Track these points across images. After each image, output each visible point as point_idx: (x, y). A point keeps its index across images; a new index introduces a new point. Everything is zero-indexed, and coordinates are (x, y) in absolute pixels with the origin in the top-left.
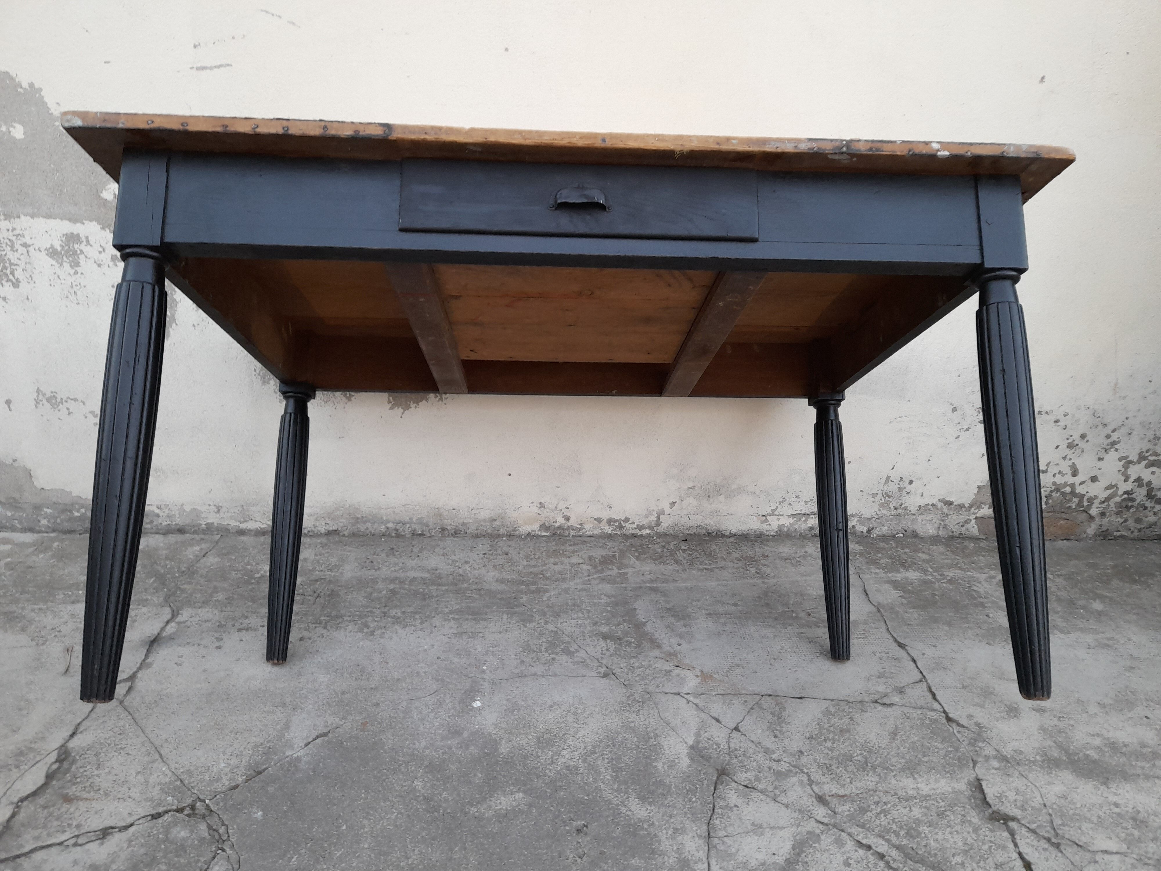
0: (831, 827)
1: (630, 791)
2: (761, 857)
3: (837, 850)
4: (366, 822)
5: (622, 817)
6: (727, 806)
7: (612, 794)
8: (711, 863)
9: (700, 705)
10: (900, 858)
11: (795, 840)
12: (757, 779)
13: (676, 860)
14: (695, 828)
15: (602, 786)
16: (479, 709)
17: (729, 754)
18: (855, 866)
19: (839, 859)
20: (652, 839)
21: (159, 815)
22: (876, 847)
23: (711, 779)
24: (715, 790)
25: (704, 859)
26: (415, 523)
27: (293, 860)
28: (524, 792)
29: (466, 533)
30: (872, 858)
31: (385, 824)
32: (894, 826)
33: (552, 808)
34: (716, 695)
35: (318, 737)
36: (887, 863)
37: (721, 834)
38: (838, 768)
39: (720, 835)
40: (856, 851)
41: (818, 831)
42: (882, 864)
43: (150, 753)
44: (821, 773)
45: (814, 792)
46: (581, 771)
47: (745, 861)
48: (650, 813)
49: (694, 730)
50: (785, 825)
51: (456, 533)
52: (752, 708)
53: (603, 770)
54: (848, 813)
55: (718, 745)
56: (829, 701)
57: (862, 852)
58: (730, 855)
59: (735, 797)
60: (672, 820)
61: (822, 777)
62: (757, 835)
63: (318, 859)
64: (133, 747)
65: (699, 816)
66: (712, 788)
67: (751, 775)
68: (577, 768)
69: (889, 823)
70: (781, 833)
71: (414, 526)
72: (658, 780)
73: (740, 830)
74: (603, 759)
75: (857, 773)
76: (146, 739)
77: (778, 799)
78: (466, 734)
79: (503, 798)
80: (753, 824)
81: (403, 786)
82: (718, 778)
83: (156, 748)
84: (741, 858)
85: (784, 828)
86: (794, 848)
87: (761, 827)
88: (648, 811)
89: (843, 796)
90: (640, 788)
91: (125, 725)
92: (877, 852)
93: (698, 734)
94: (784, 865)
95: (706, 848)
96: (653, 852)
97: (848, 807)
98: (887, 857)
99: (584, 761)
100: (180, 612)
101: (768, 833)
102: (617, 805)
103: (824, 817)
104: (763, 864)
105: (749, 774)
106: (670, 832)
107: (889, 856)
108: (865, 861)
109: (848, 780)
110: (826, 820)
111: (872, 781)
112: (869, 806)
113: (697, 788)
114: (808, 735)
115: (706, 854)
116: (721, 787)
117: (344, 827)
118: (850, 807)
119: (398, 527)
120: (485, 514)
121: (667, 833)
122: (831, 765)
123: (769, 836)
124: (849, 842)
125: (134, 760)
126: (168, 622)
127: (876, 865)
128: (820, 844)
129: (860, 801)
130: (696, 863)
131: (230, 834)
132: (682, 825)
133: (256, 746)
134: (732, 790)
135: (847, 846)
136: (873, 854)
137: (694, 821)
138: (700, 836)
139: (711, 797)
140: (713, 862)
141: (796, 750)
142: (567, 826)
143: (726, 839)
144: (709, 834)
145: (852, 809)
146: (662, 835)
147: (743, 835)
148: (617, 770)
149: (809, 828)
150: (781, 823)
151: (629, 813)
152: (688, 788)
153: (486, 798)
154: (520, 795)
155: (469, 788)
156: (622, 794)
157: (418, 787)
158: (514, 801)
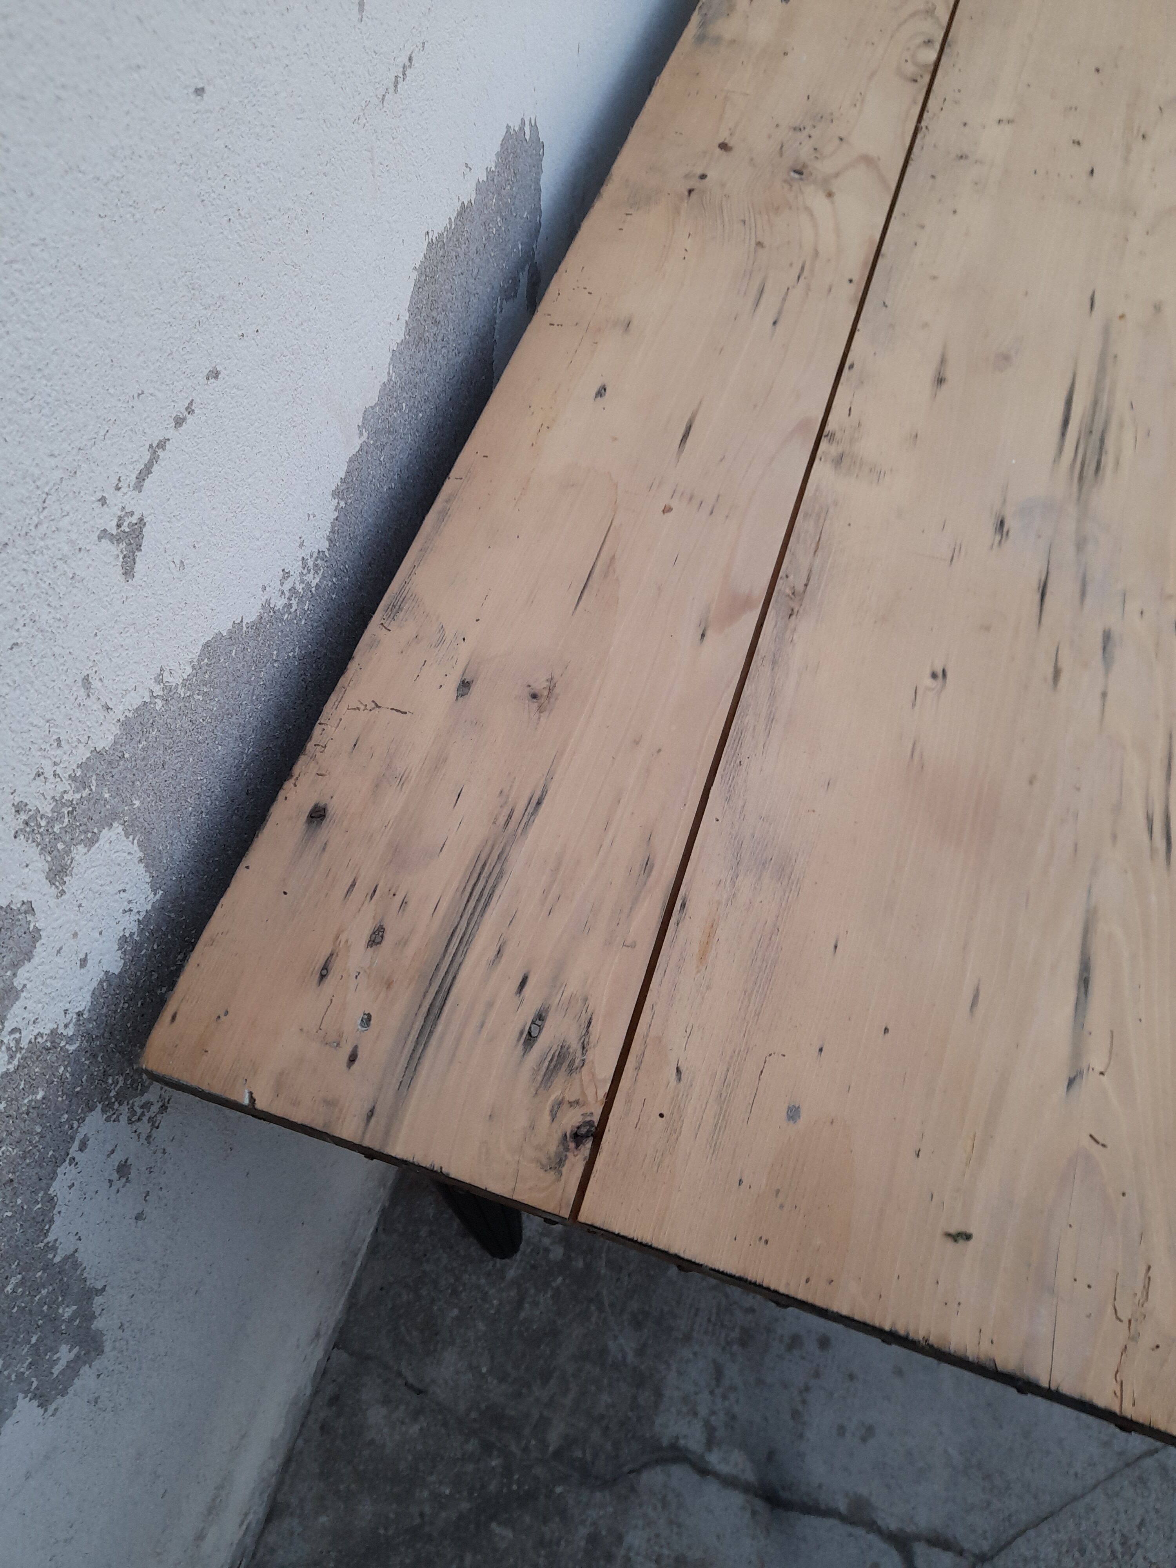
43: (1140, 1478)
64: (1123, 1516)
76: (1099, 1490)
83: (1128, 1465)
91: (1055, 1543)
100: (665, 1442)
125: (1157, 1511)
126: (704, 1471)
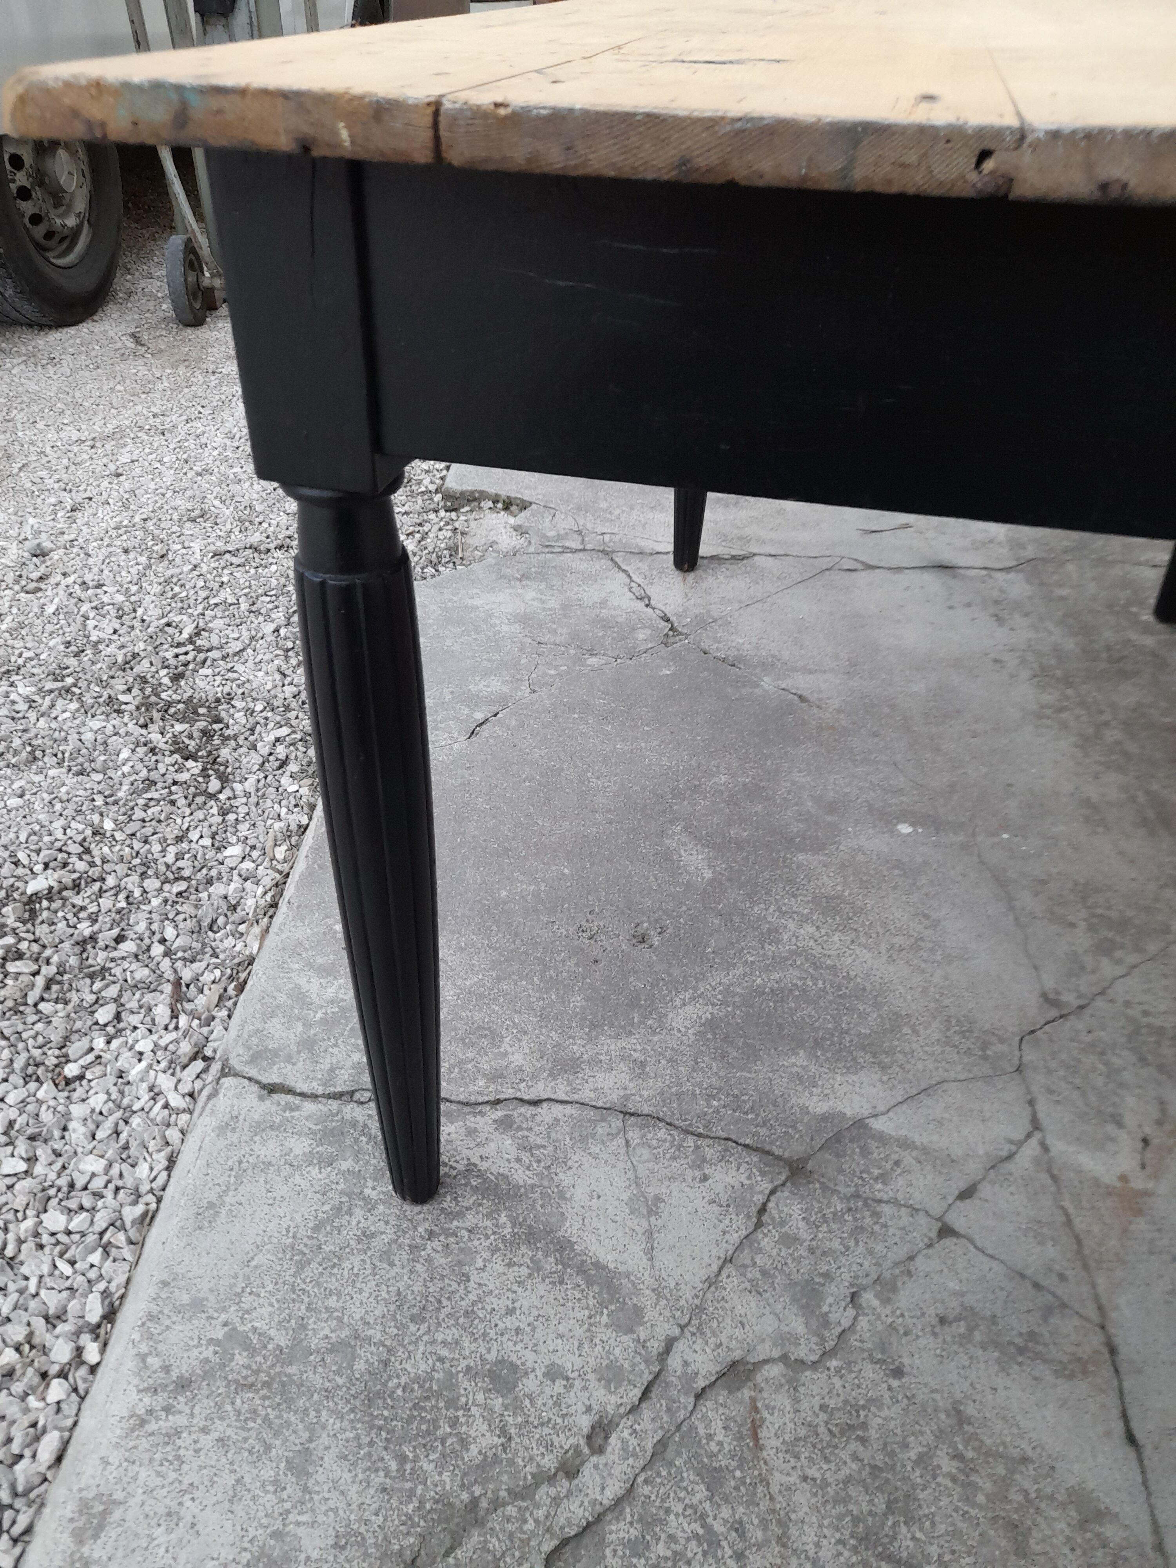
0: (656, 1368)
1: (729, 1009)
2: (579, 1194)
3: (592, 1362)
4: (656, 743)
5: (670, 992)
6: (704, 1160)
7: (720, 983)
8: (569, 1107)
9: (1010, 1166)
10: (562, 1521)
11: (616, 1273)
12: (789, 1240)
13: (578, 1055)
14: (645, 1093)
15: (738, 972)
16: (893, 832)
17: (857, 1196)
18: (548, 1391)
19: (569, 1361)
20: (623, 1027)
21: (668, 620)
22: (596, 1467)
23: (772, 1143)
24: (746, 1146)
25: (576, 1097)
28: (713, 879)
30: (567, 1441)
32: (661, 1549)
33: (684, 908)
34: (1062, 1208)
35: (800, 697)
36: (551, 1479)
37: (634, 1135)
38: (855, 1457)
39: (631, 1134)
40: (589, 1409)
41: (643, 1333)
42: (549, 1462)
43: (753, 598)
44: (832, 1403)
45: (766, 1362)
46: (767, 946)
47: (569, 1163)
48: (680, 1031)
49: (919, 1139)
50: (657, 1264)
52: (1037, 1286)
53: (776, 976)
54: (702, 1431)
55: (884, 1178)
56: (1148, 1539)
57: (585, 1423)
58: (583, 1139)
59: (729, 1180)
60: (663, 1062)
61: (816, 1401)
62: (631, 1199)
64: (760, 589)
65: (675, 1105)
66: (748, 1141)
67: (797, 1224)
68: (778, 942)
69: (672, 1538)
70: (637, 1249)
72: (761, 1053)
73: (642, 1171)
74: (801, 979)
75: (841, 1509)
76: (775, 592)
77: (729, 1269)
78: (829, 818)
79: (701, 857)
80: (658, 1199)
81: (718, 767)
82: (779, 1158)
83: (761, 600)
84: (576, 1158)
85: (651, 1259)
86: (597, 1265)
87: (650, 1213)
88: (683, 1030)
89: (756, 1438)
90: (738, 1024)
92: (583, 1463)
93: (905, 1144)
94: (559, 1234)
95: (600, 1104)
96: (593, 1026)
97: (720, 1437)
98: (565, 1483)
99: (792, 953)
101: (640, 1225)
102: (695, 989)
103: (686, 1364)
104: (562, 1195)
105: (801, 1224)
106: (636, 1055)
107: (569, 1493)
108: (559, 1421)
109: (812, 1472)
110: (674, 1362)
111: (818, 1545)
112: (727, 1501)
113: (746, 1113)
114: (970, 1410)
115: (587, 1100)
116: (755, 1159)
118: (720, 1443)
121: (635, 1050)
122: (863, 1440)
123: (629, 1223)
124: (614, 1399)
125: (742, 592)
127: (550, 1447)
128: (607, 1326)
129: (742, 1480)
130: (569, 1083)
132: (653, 1075)
133: (773, 656)
134: (749, 1178)
135: (603, 1391)
136: (578, 1452)
137: (662, 1093)
138: (627, 1098)
139: (723, 1135)
140: (569, 1110)
141: (906, 1361)
142: (650, 923)
143: (620, 1141)
144: (632, 1114)
145: (714, 1447)
146: (633, 1044)
147: (630, 1174)
148: (780, 994)
149: (650, 1315)
150: (665, 1259)
151: (678, 1002)
152: (745, 1098)
153: (700, 840)
154: (708, 874)
155: (718, 824)
156: (720, 997)
157: (716, 780)
158: (696, 868)
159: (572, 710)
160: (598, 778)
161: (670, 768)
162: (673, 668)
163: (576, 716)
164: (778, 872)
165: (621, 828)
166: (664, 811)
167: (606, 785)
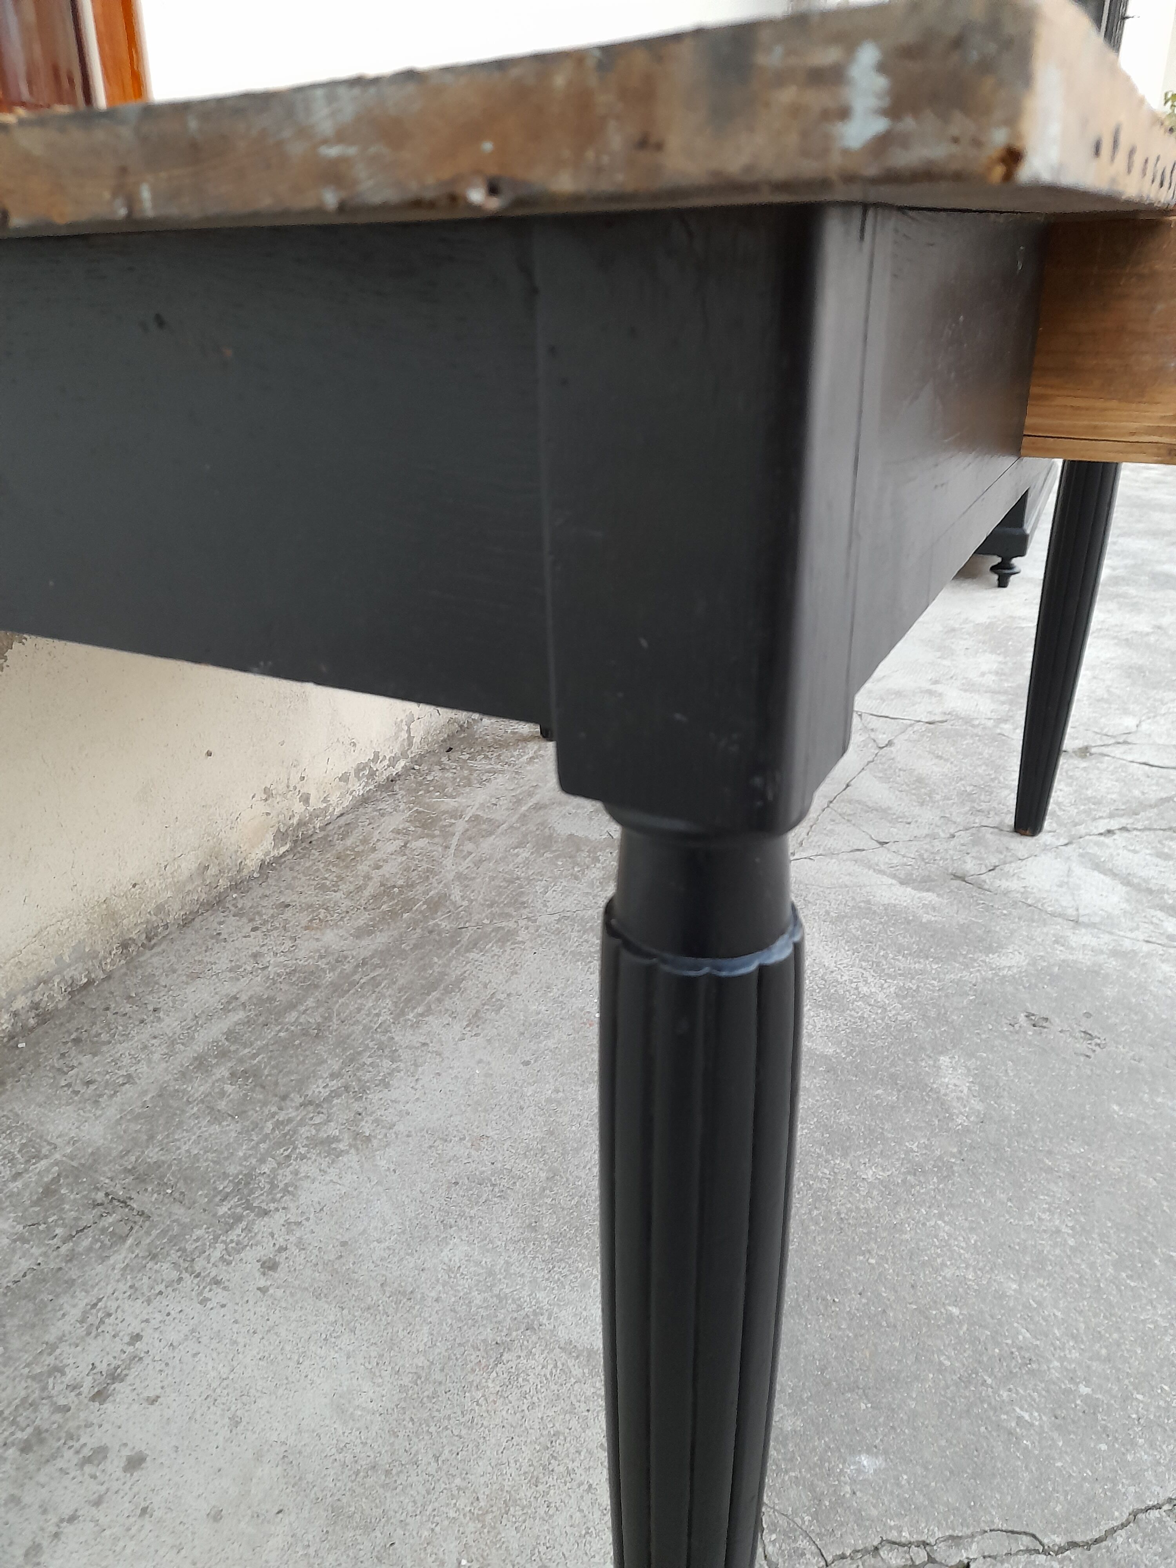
1: (971, 956)
2: (1116, 898)
3: (1111, 850)
4: (948, 1273)
5: (1020, 978)
6: (1022, 893)
7: (971, 973)
10: (1129, 820)
11: (1092, 869)
12: (980, 858)
13: (1112, 958)
14: (1058, 928)
15: (952, 976)
17: (927, 863)
18: (1135, 848)
19: (1125, 853)
20: (1069, 966)
22: (1110, 827)
23: (970, 888)
24: (991, 892)
26: (69, 966)
27: (1027, 1417)
28: (941, 1053)
29: (166, 926)
30: (1126, 836)
31: (963, 1244)
33: (983, 1036)
36: (1134, 829)
37: (1072, 912)
40: (1114, 840)
42: (1135, 833)
46: (913, 987)
48: (1019, 953)
49: (871, 872)
50: (1066, 867)
51: (151, 937)
52: (851, 821)
53: (919, 966)
55: (907, 864)
57: (1118, 837)
58: (1110, 918)
59: (1008, 883)
60: (1039, 940)
62: (1079, 890)
63: (1031, 1372)
65: (1036, 917)
66: (987, 892)
67: (971, 861)
68: (903, 988)
70: (1078, 873)
71: (68, 973)
72: (957, 927)
73: (1068, 898)
74: (895, 959)
77: (1020, 857)
79: (947, 1080)
80: (1059, 886)
82: (969, 883)
84: (1116, 912)
85: (1070, 868)
86: (1105, 874)
87: (1065, 883)
88: (1016, 953)
90: (968, 946)
92: (1118, 829)
94: (1130, 888)
95: (1095, 930)
96: (1094, 972)
98: (1127, 827)
99: (892, 977)
101: (1076, 881)
102: (996, 975)
104: (1127, 900)
105: (968, 862)
106: (1061, 948)
107: (1125, 825)
108: (1130, 841)
113: (984, 903)
114: (916, 803)
115: (1106, 934)
116: (986, 887)
117: (955, 1311)
119: (37, 999)
120: (188, 865)
121: (1061, 951)
123: (1081, 882)
124: (1099, 839)
127: (1136, 836)
128: (1101, 856)
131: (916, 1538)
132: (1050, 935)
134: (994, 881)
135: (1105, 842)
136: (1122, 833)
137: (1045, 924)
138: (1074, 928)
139: (1005, 899)
141: (938, 819)
142: (1025, 1031)
143: (1082, 912)
144: (1072, 921)
147: (1077, 898)
148: (923, 955)
150: (1061, 867)
151: (1015, 970)
152: (981, 910)
153: (938, 1098)
154: (944, 1060)
155: (907, 1111)
156: (976, 965)
157: (881, 1175)
158: (954, 1069)
159: (1092, 1406)
160: (1058, 1231)
161: (941, 1216)
162: (851, 1470)
163: (1084, 1390)
164: (865, 1043)
165: (1036, 1141)
166: (972, 1148)
167: (1046, 1216)
